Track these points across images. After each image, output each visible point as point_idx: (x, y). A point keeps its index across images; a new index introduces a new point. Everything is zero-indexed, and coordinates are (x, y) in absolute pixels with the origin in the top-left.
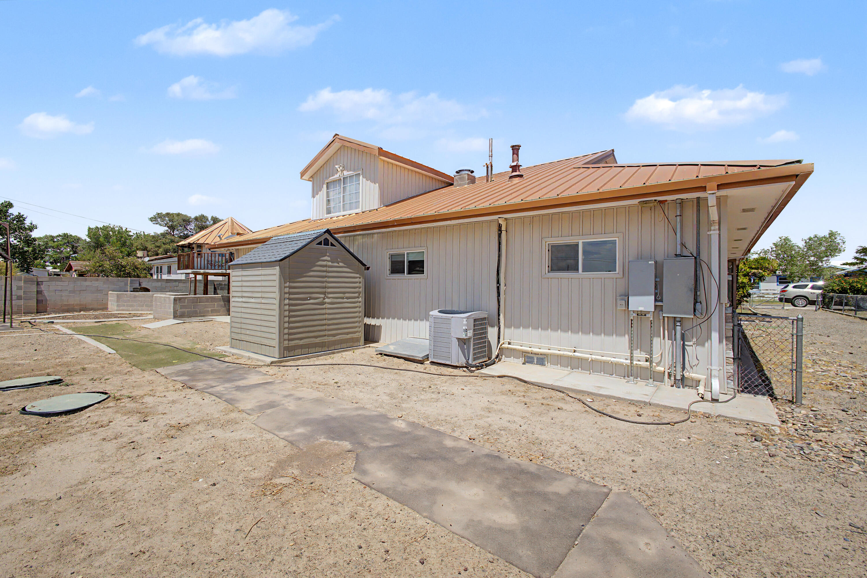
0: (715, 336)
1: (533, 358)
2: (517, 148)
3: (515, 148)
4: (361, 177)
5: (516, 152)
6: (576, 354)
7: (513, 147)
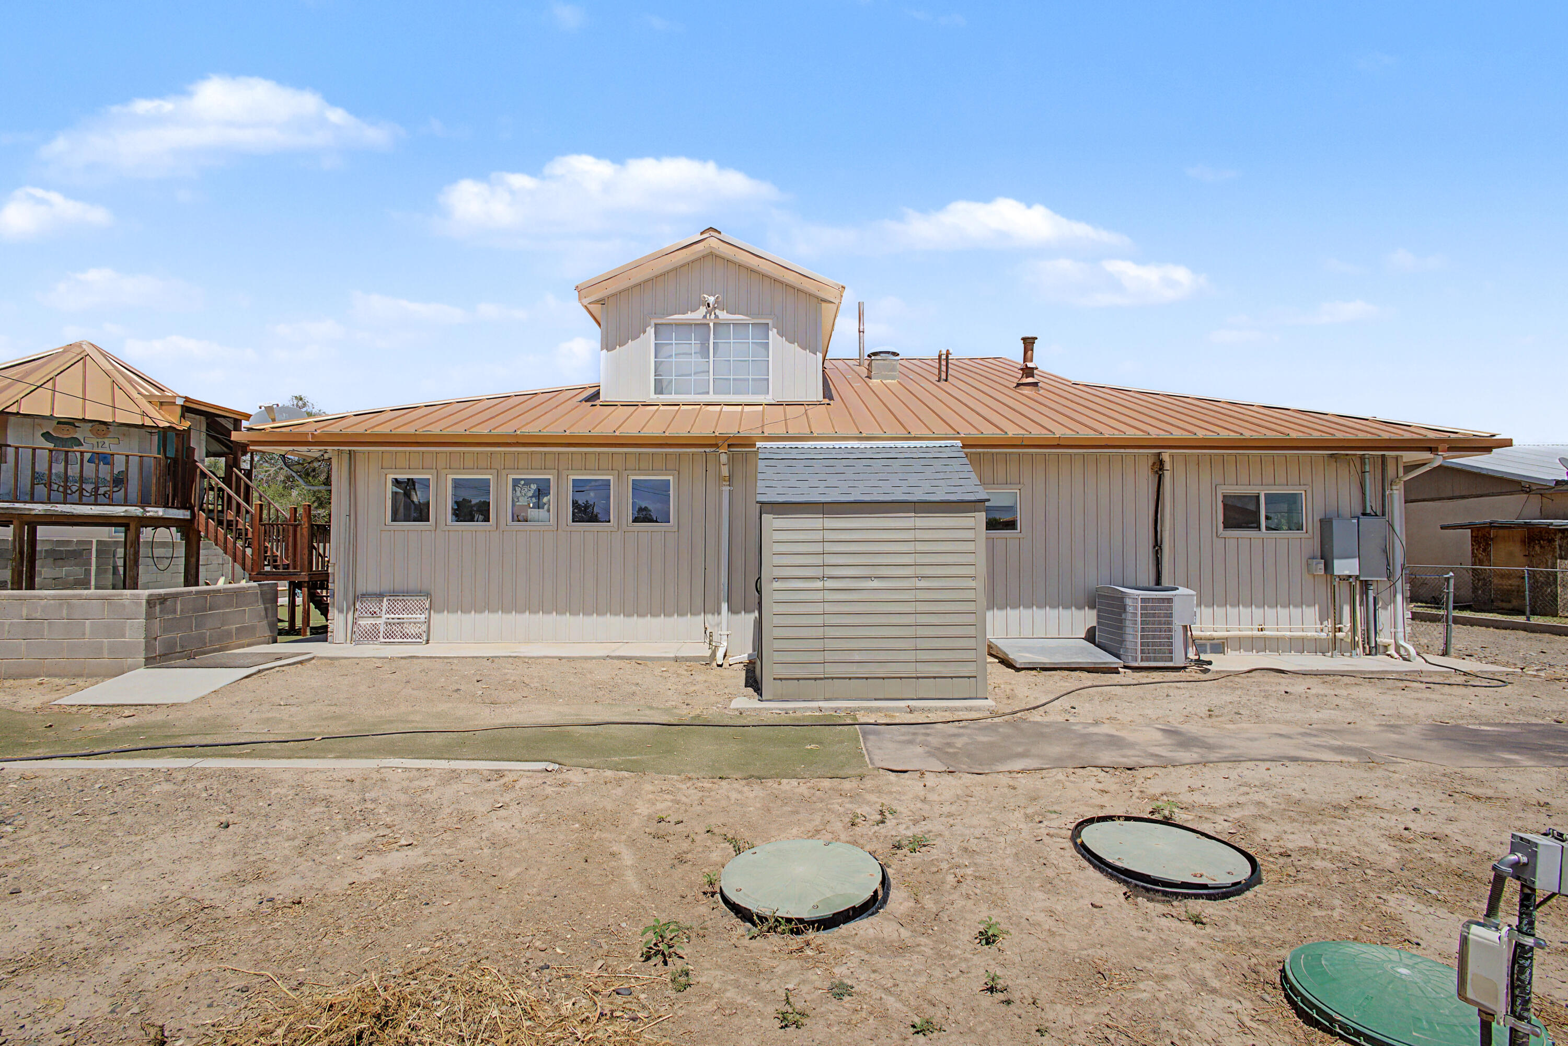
0: (1399, 597)
1: (1205, 645)
2: (1031, 341)
3: (1028, 341)
4: (773, 333)
5: (1029, 347)
6: (1264, 632)
7: (1024, 339)
